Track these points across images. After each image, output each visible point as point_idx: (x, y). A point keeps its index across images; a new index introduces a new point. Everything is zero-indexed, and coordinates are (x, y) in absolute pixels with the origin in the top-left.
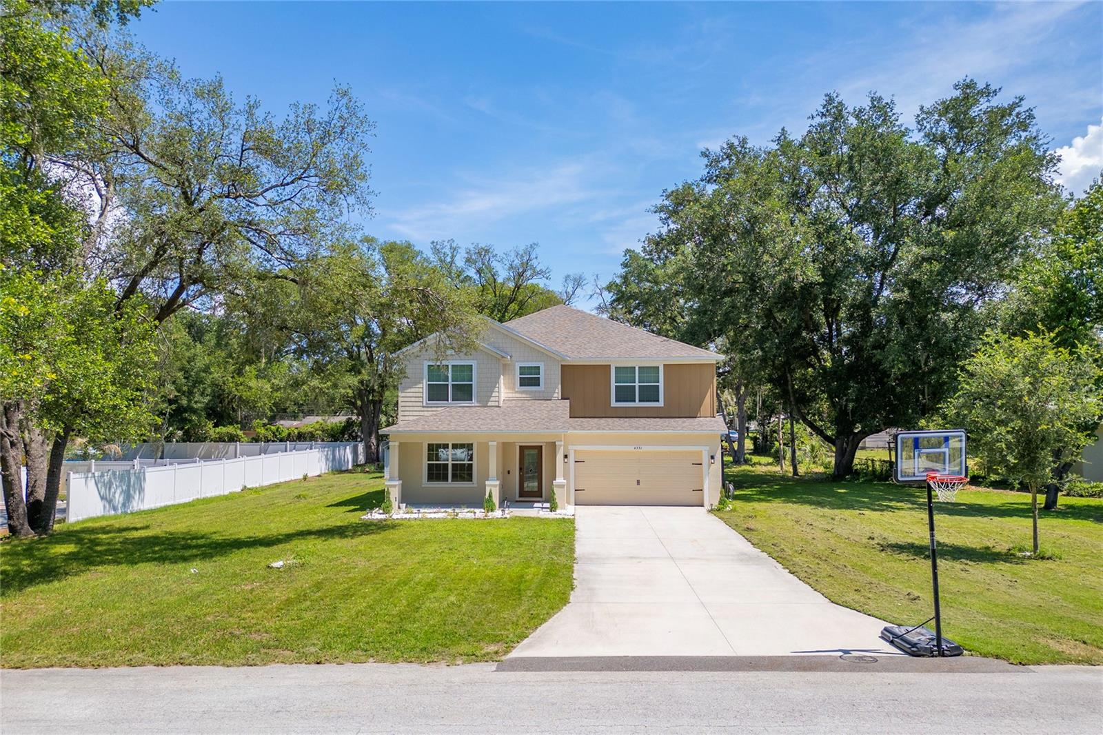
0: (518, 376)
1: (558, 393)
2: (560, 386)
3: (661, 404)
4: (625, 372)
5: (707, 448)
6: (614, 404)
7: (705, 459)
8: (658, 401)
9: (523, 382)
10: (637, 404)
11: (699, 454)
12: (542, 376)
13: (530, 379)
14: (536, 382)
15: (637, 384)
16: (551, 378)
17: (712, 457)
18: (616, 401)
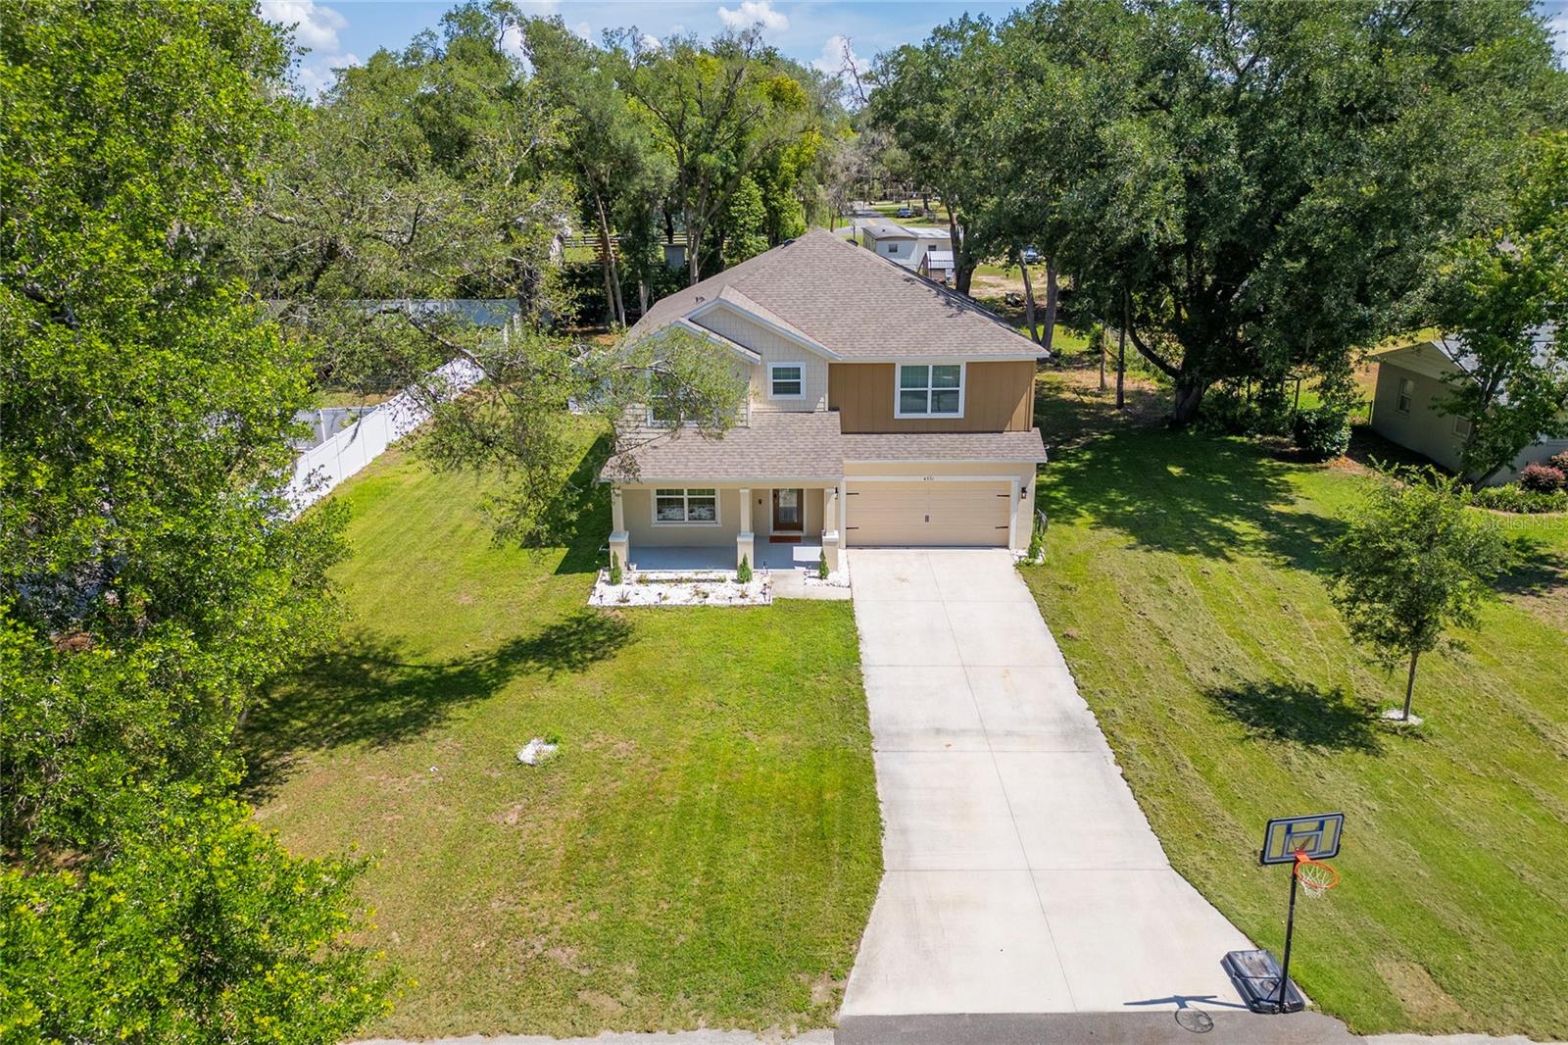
0: (771, 381)
1: (823, 402)
2: (827, 396)
3: (961, 414)
4: (914, 374)
5: (1019, 478)
6: (898, 415)
7: (1015, 491)
8: (957, 411)
9: (779, 389)
10: (929, 415)
11: (1009, 484)
12: (802, 381)
13: (786, 384)
14: (795, 389)
15: (930, 389)
16: (815, 384)
17: (1024, 490)
18: (902, 411)
